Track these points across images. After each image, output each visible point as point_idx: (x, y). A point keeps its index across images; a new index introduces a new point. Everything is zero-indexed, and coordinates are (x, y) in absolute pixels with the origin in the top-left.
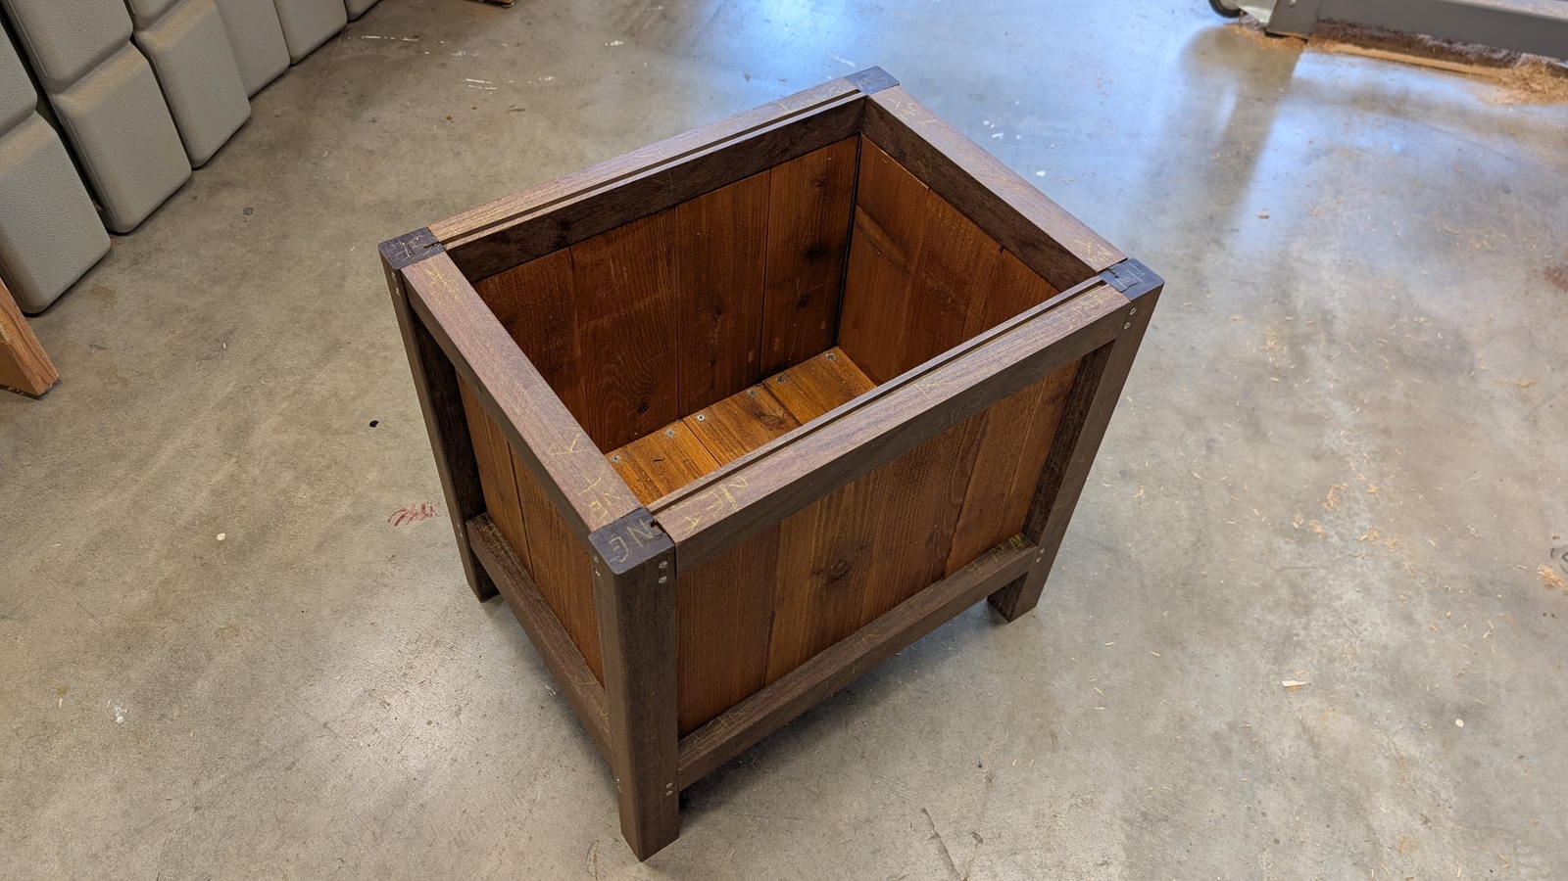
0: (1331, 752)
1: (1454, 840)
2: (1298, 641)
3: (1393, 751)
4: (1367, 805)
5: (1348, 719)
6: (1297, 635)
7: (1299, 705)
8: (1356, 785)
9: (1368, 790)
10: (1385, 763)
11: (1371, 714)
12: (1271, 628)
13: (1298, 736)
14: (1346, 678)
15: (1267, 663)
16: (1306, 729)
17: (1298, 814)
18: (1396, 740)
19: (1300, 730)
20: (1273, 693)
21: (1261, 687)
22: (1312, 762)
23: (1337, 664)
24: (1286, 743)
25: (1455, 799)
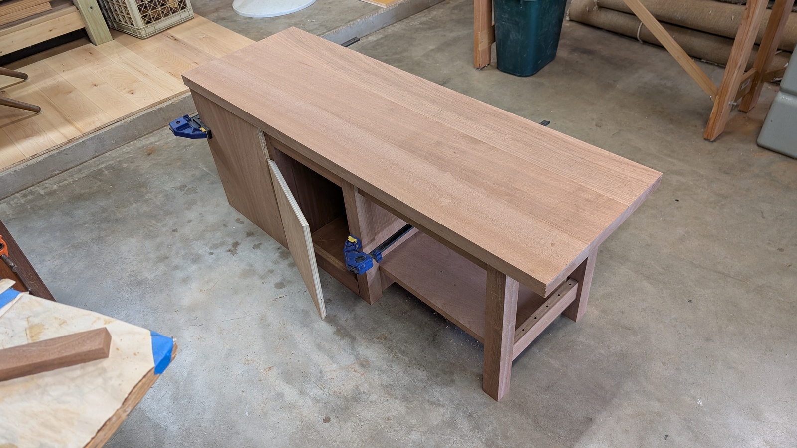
0: (427, 407)
1: (378, 423)
2: (475, 430)
3: (416, 429)
4: (404, 403)
5: (436, 423)
6: (478, 432)
7: (450, 410)
8: (412, 406)
9: (409, 409)
10: (414, 422)
11: (433, 433)
12: (485, 424)
13: (438, 400)
14: (452, 436)
15: (472, 411)
16: (440, 405)
17: (414, 380)
18: (419, 434)
19: (441, 403)
20: (459, 404)
21: (463, 402)
22: (427, 397)
23: (459, 437)
24: (438, 395)
25: (389, 435)
